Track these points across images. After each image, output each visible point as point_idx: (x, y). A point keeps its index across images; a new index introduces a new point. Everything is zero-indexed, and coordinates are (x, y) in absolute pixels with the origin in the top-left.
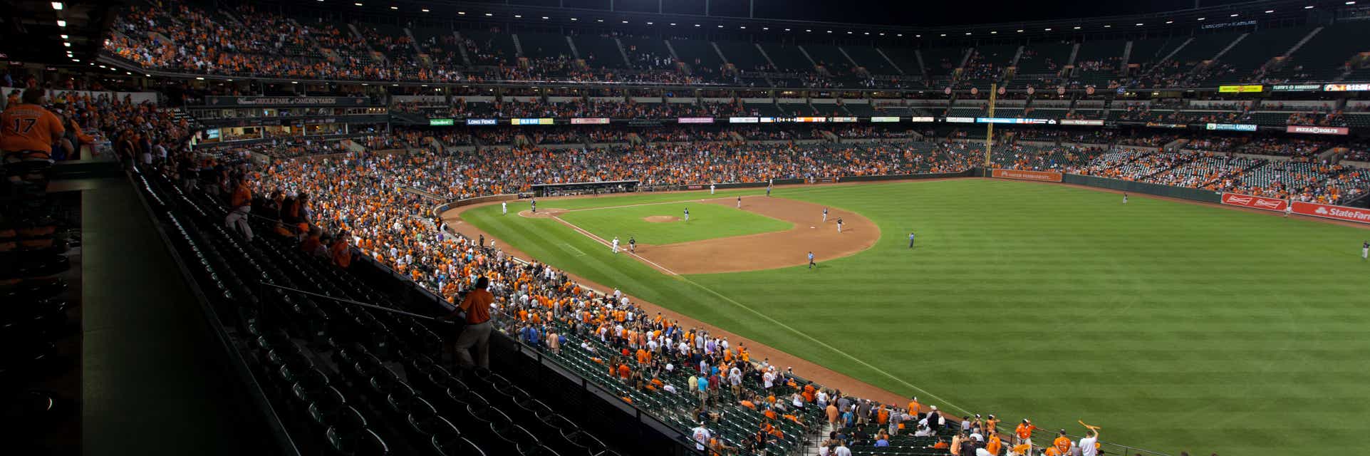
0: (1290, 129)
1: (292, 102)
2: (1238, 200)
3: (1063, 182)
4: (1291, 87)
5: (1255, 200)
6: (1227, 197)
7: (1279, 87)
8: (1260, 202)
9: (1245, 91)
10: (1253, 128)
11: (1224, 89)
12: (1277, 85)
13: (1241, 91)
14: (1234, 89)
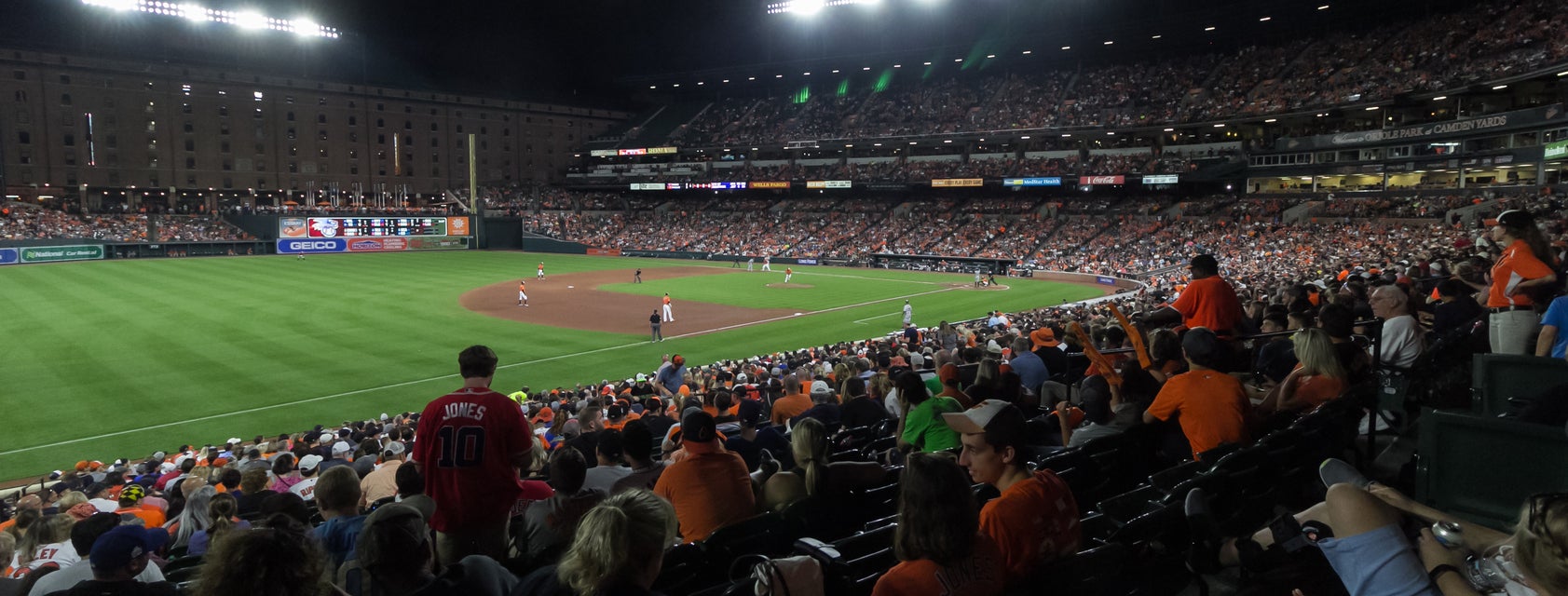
1: (1428, 132)
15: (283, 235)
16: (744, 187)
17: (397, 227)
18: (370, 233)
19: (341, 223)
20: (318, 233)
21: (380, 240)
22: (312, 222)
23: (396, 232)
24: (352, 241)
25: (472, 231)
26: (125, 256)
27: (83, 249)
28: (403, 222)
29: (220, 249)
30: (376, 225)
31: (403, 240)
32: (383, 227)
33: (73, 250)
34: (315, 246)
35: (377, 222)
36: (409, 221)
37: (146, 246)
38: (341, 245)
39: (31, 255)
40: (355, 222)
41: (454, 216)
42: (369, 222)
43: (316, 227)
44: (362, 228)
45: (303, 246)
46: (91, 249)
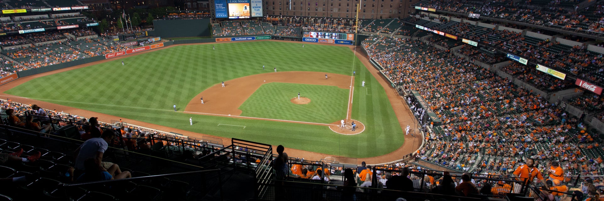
0: (59, 28)
2: (111, 56)
3: (19, 77)
4: (40, 9)
5: (116, 54)
6: (107, 56)
7: (34, 10)
8: (118, 54)
9: (18, 12)
10: (43, 30)
11: (5, 12)
12: (33, 9)
13: (16, 12)
14: (12, 11)
15: (304, 37)
16: (443, 35)
17: (332, 36)
18: (325, 37)
19: (318, 34)
20: (311, 36)
21: (327, 40)
22: (311, 33)
23: (332, 38)
24: (320, 39)
25: (354, 39)
26: (275, 39)
27: (268, 37)
28: (334, 34)
29: (292, 39)
30: (327, 35)
31: (333, 40)
32: (328, 36)
33: (266, 37)
34: (311, 40)
35: (327, 34)
36: (335, 35)
37: (279, 37)
38: (317, 40)
39: (257, 38)
40: (321, 33)
41: (350, 33)
42: (325, 34)
43: (312, 34)
44: (323, 36)
45: (308, 40)
46: (269, 37)
